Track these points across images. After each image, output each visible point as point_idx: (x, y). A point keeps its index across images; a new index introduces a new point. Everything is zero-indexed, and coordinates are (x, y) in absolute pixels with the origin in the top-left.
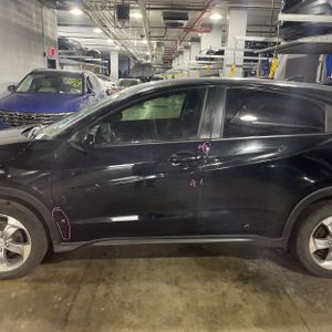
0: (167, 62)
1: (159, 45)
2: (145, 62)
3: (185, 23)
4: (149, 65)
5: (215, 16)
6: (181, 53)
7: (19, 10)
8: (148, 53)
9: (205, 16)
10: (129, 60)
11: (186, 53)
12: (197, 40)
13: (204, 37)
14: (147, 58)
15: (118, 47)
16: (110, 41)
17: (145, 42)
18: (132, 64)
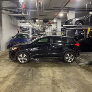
0: (44, 30)
1: (42, 26)
2: (38, 30)
3: (48, 22)
4: (39, 31)
5: (55, 21)
6: (47, 28)
7: (13, 21)
8: (39, 28)
9: (52, 21)
10: (34, 30)
11: (49, 28)
12: (51, 25)
13: (52, 25)
14: (39, 29)
15: (32, 27)
16: (30, 26)
17: (38, 26)
18: (35, 31)
